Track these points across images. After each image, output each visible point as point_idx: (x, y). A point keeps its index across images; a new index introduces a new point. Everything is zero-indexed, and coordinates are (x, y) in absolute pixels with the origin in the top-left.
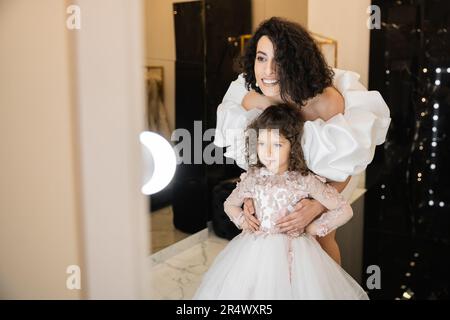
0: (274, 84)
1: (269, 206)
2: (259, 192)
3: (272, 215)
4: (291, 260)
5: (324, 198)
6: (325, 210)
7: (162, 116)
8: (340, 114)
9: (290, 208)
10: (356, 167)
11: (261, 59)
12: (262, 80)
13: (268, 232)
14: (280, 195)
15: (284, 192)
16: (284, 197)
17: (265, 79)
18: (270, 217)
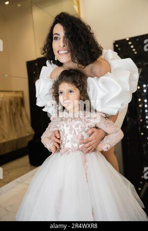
0: (67, 53)
1: (69, 133)
2: (63, 125)
3: (72, 139)
4: (86, 168)
5: (105, 127)
6: (106, 134)
7: (24, 113)
8: (109, 73)
9: (83, 133)
10: (122, 105)
11: (56, 38)
12: (58, 52)
13: (70, 151)
14: (77, 126)
15: (79, 124)
16: (80, 126)
17: (60, 50)
18: (70, 140)
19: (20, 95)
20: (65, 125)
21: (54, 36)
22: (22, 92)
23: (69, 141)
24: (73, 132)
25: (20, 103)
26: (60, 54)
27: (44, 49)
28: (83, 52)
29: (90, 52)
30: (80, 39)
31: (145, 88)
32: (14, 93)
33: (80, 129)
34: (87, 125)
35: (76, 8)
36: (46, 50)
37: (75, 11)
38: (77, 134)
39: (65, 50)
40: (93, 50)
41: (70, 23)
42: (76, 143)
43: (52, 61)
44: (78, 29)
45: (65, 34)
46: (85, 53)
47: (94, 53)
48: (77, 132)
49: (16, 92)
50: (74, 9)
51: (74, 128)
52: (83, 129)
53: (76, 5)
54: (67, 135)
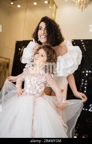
11: (40, 29)
12: (40, 36)
13: (28, 94)
14: (34, 80)
15: (36, 79)
16: (35, 81)
17: (41, 35)
19: (7, 61)
20: (28, 78)
21: (40, 28)
22: (9, 59)
23: (28, 88)
25: (6, 66)
26: (41, 38)
27: (33, 35)
28: (52, 38)
29: (56, 38)
30: (52, 31)
32: (4, 59)
33: (35, 83)
34: (40, 81)
35: (53, 15)
36: (34, 35)
37: (53, 17)
38: (33, 85)
39: (44, 36)
40: (58, 38)
41: (48, 22)
43: (36, 42)
44: (52, 25)
45: (46, 27)
46: (53, 38)
47: (59, 39)
48: (33, 83)
49: (6, 59)
50: (52, 16)
51: (32, 81)
52: (37, 83)
53: (54, 13)
54: (28, 84)
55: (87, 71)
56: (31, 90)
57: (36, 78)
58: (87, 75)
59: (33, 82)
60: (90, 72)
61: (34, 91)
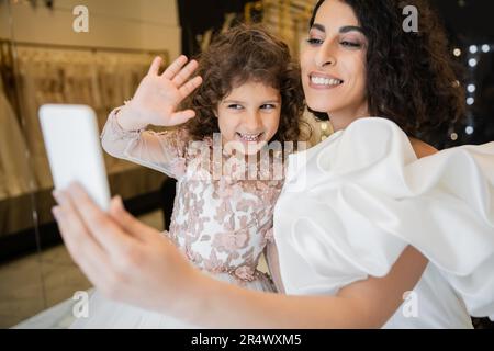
12: (310, 78)
18: (212, 238)
23: (206, 238)
24: (227, 219)
31: (473, 56)
42: (227, 252)
48: (237, 222)
51: (234, 210)
54: (208, 219)
55: (473, 49)
56: (221, 248)
57: (255, 198)
58: (473, 62)
59: (242, 213)
60: (486, 48)
61: (237, 256)
